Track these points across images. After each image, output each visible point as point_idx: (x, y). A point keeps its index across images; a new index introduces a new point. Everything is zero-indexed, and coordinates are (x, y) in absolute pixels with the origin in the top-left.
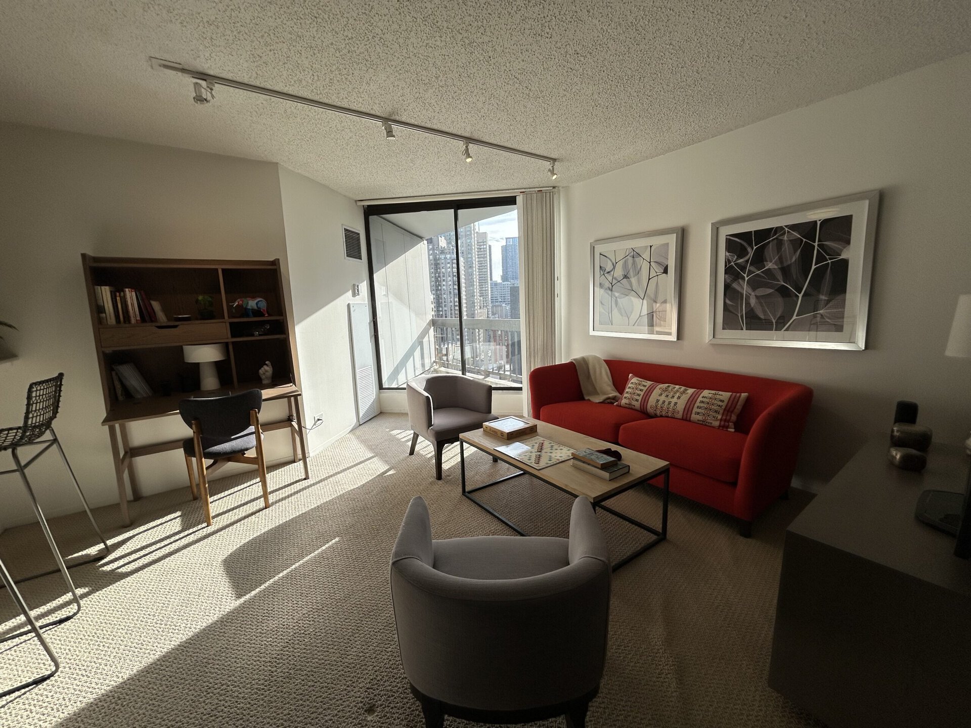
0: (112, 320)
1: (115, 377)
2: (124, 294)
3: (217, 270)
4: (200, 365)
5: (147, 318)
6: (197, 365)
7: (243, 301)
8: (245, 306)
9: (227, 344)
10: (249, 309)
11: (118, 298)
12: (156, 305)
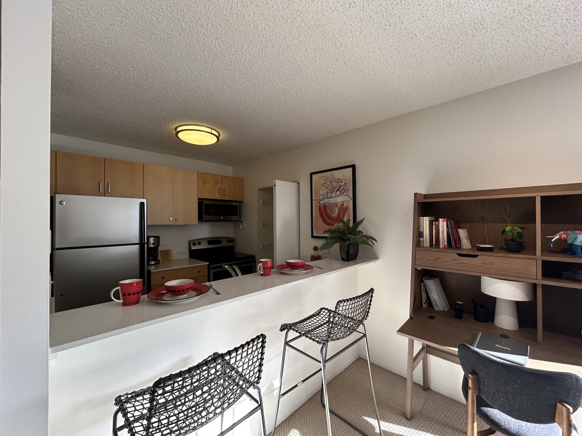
0: (427, 243)
1: (423, 288)
2: (438, 223)
3: (534, 198)
4: (497, 300)
5: (453, 244)
6: (493, 300)
7: (567, 235)
8: (569, 242)
9: (535, 286)
10: (578, 245)
11: (434, 226)
12: (463, 233)
